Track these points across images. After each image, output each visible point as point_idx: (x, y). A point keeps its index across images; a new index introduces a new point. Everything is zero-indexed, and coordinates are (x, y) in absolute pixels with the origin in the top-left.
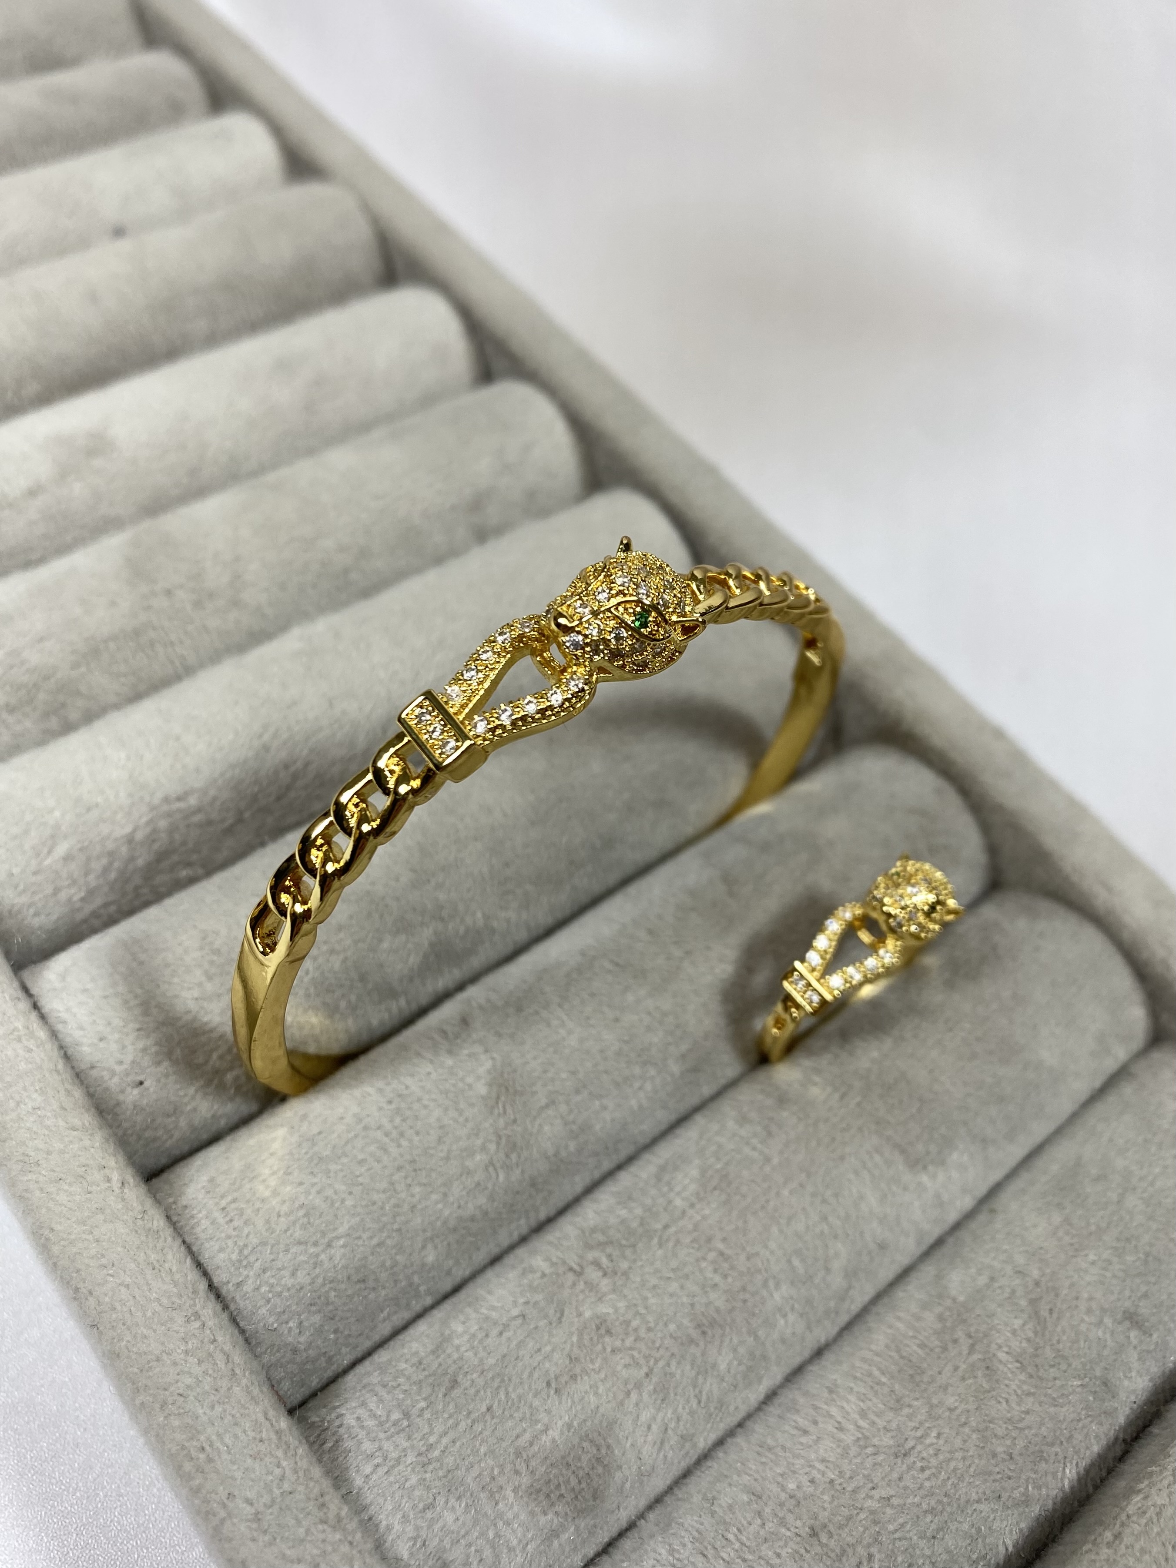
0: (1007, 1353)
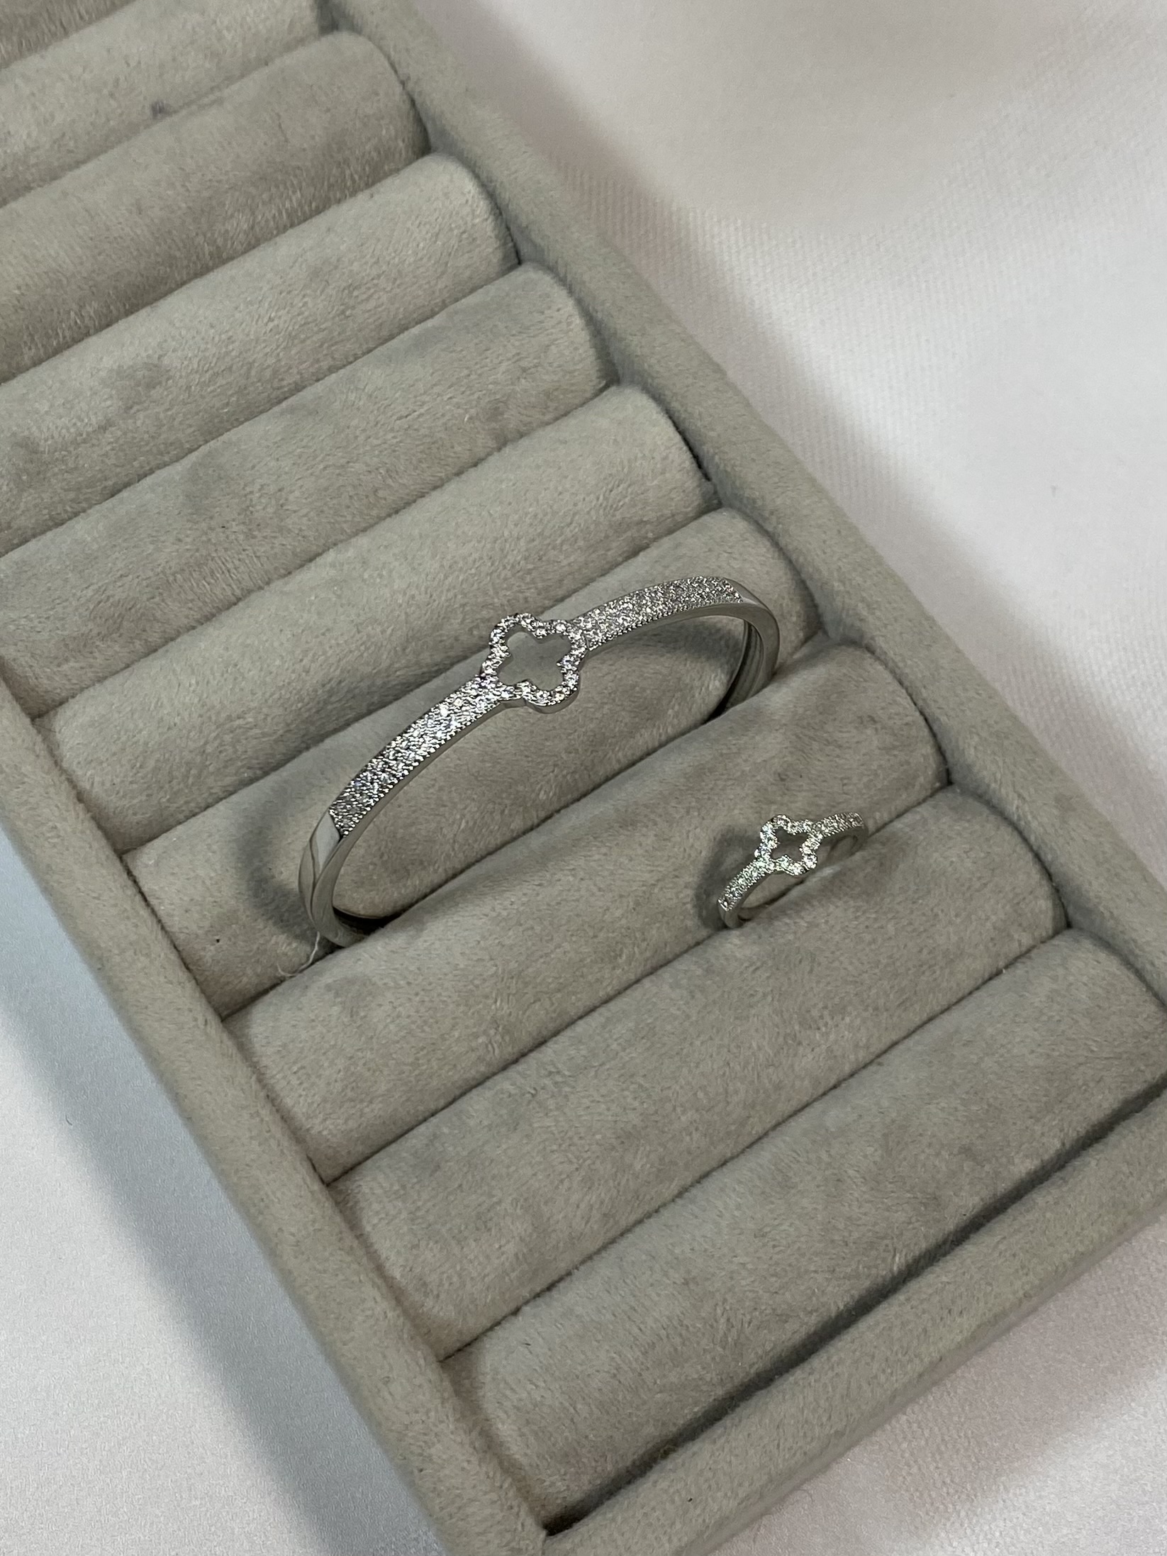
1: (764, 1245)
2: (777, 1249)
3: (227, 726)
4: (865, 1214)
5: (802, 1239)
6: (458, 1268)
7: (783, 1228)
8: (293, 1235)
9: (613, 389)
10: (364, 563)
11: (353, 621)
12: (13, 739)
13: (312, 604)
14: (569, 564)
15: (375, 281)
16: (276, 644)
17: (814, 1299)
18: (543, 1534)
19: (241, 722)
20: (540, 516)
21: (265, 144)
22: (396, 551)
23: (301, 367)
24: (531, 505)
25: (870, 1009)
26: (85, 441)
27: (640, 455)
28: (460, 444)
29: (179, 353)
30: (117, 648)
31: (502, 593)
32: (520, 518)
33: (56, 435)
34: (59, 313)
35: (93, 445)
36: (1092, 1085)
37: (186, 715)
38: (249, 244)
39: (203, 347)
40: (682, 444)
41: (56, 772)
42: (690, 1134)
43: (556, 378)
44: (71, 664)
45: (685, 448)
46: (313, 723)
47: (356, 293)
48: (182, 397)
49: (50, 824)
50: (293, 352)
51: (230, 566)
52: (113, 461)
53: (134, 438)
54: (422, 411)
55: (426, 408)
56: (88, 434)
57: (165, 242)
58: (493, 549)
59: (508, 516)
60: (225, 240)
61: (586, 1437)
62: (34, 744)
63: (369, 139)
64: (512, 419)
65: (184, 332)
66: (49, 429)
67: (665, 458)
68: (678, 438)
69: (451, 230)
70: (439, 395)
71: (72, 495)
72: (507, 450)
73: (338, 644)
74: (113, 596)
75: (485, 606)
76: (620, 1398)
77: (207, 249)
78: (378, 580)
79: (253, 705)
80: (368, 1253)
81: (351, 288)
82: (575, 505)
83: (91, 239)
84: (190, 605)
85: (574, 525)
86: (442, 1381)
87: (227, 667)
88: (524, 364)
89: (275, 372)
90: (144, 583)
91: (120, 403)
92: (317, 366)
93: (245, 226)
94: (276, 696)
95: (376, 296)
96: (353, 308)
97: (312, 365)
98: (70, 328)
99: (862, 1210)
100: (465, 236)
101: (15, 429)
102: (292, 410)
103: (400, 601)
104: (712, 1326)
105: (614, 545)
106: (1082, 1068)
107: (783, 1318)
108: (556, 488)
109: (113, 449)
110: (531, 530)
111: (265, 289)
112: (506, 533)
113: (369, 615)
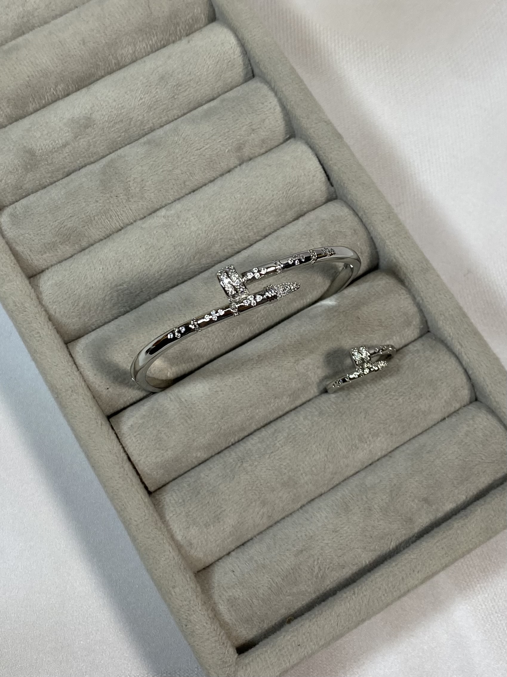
1: (336, 536)
2: (342, 538)
3: (115, 289)
4: (380, 525)
5: (353, 534)
6: (205, 537)
7: (345, 529)
8: (136, 521)
9: (292, 140)
10: (178, 217)
11: (172, 244)
12: (21, 291)
13: (154, 235)
14: (269, 222)
15: (189, 83)
16: (138, 253)
17: (356, 559)
18: (237, 655)
19: (121, 287)
20: (257, 200)
21: (142, 14)
22: (193, 212)
23: (154, 121)
24: (253, 194)
25: (389, 435)
26: (56, 152)
27: (303, 174)
28: (223, 162)
29: (100, 113)
30: (68, 248)
31: (238, 234)
32: (248, 201)
33: (43, 148)
34: (46, 89)
35: (60, 153)
36: (481, 474)
37: (97, 283)
38: (132, 59)
39: (110, 111)
40: (322, 170)
41: (39, 307)
42: (308, 485)
43: (267, 134)
44: (48, 254)
45: (323, 172)
46: (152, 288)
47: (179, 88)
48: (100, 133)
49: (37, 331)
50: (151, 113)
51: (119, 213)
52: (68, 160)
53: (78, 151)
54: (207, 147)
55: (208, 146)
56: (58, 148)
57: (95, 58)
58: (236, 214)
59: (243, 199)
60: (122, 58)
61: (256, 613)
62: (30, 294)
63: (189, 14)
64: (247, 152)
65: (102, 103)
66: (40, 145)
67: (314, 176)
68: (320, 167)
69: (224, 60)
70: (215, 140)
71: (49, 175)
72: (244, 166)
73: (165, 254)
74: (67, 225)
75: (230, 239)
76: (272, 598)
77: (113, 61)
78: (184, 226)
79: (126, 280)
80: (167, 530)
81: (179, 85)
82: (273, 196)
83: (62, 55)
84: (101, 230)
85: (272, 204)
86: (196, 587)
87: (116, 262)
88: (254, 127)
89: (142, 122)
90: (81, 220)
91: (72, 135)
92: (160, 120)
93: (131, 52)
94: (137, 276)
95: (189, 90)
96: (178, 95)
97: (158, 120)
98: (51, 95)
99: (380, 523)
100: (230, 63)
101: (25, 144)
102: (149, 142)
103: (194, 236)
104: (312, 570)
105: (289, 213)
106: (477, 467)
107: (343, 567)
108: (265, 187)
109: (69, 155)
110: (253, 206)
111: (139, 84)
112: (242, 207)
113: (180, 242)
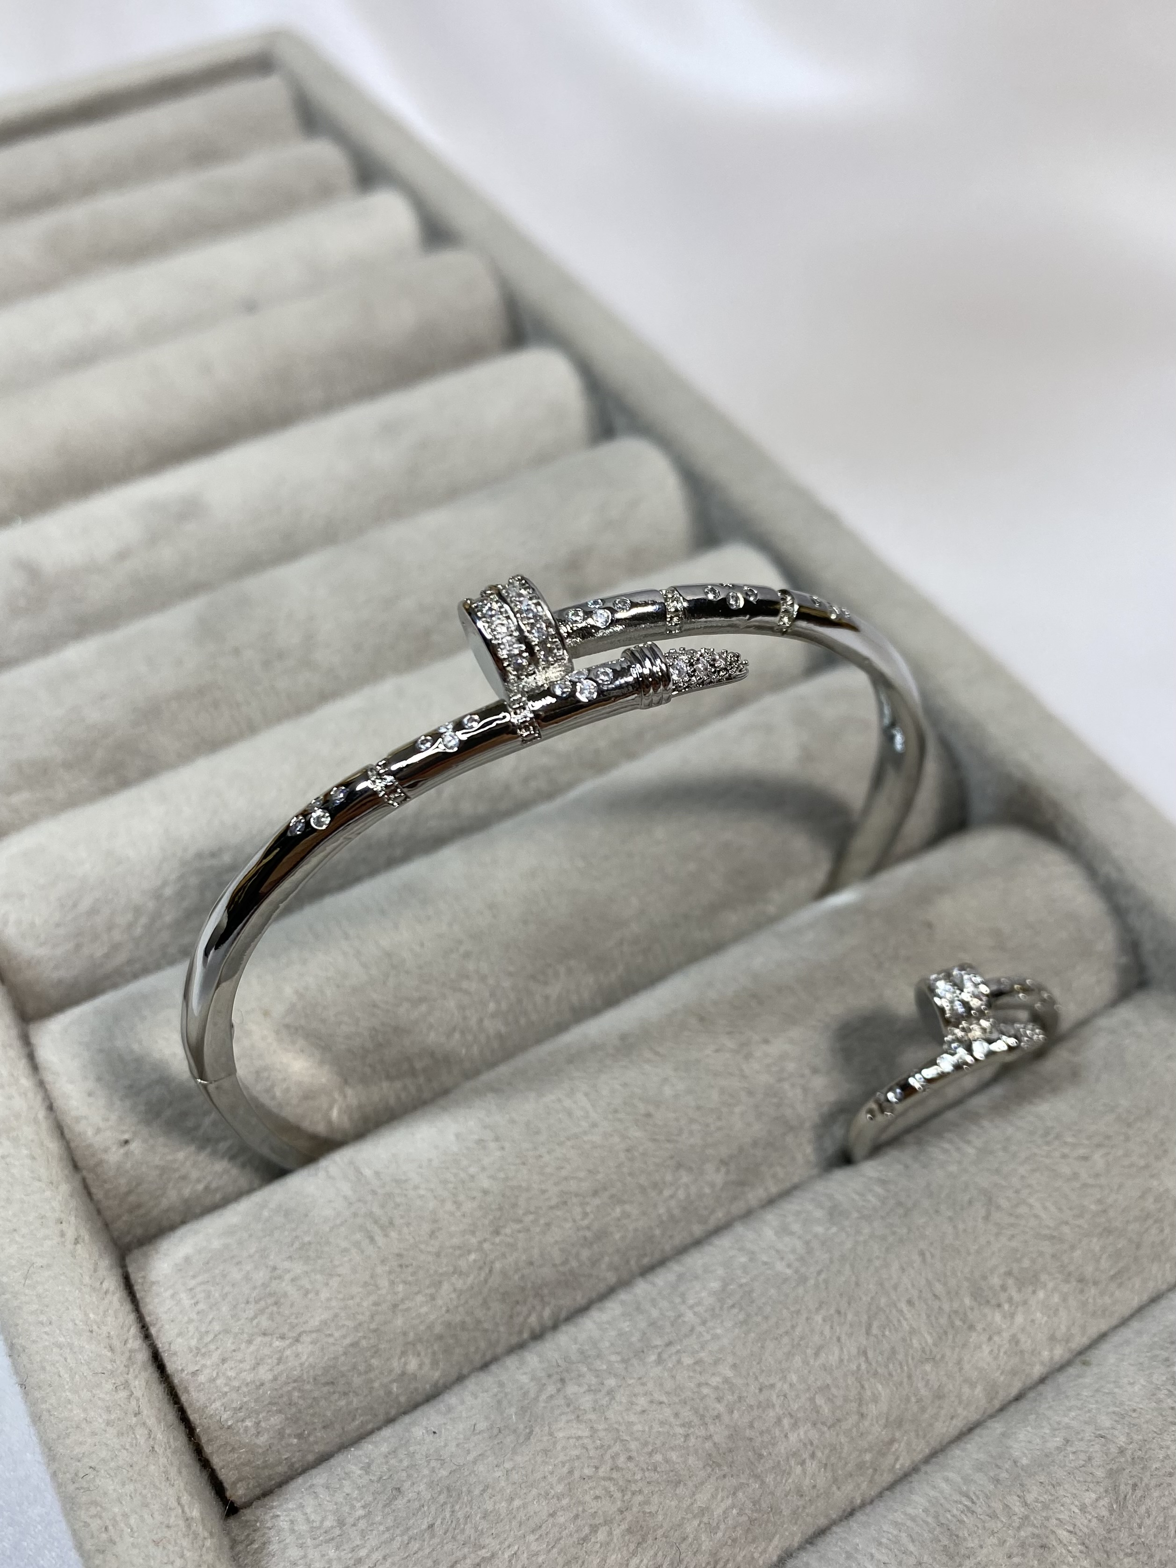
0: (1071, 1532)
3: (196, 865)
19: (215, 861)
25: (1074, 1280)
35: (109, 575)
37: (144, 847)
56: (104, 562)
74: (88, 718)
